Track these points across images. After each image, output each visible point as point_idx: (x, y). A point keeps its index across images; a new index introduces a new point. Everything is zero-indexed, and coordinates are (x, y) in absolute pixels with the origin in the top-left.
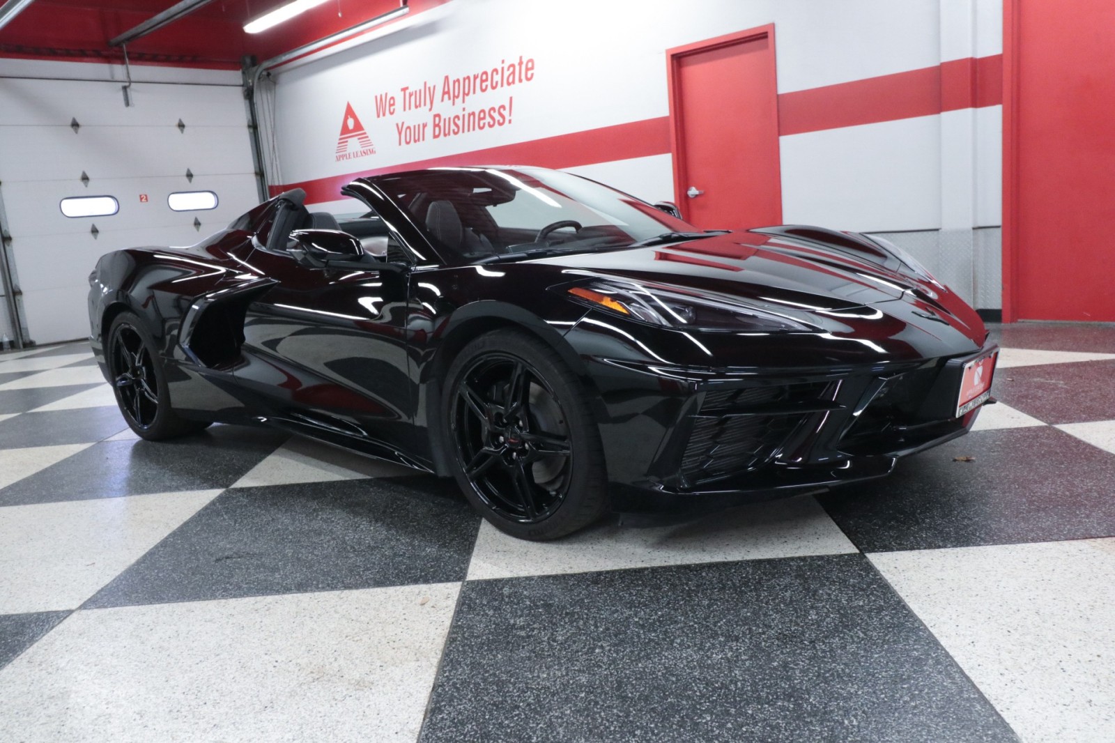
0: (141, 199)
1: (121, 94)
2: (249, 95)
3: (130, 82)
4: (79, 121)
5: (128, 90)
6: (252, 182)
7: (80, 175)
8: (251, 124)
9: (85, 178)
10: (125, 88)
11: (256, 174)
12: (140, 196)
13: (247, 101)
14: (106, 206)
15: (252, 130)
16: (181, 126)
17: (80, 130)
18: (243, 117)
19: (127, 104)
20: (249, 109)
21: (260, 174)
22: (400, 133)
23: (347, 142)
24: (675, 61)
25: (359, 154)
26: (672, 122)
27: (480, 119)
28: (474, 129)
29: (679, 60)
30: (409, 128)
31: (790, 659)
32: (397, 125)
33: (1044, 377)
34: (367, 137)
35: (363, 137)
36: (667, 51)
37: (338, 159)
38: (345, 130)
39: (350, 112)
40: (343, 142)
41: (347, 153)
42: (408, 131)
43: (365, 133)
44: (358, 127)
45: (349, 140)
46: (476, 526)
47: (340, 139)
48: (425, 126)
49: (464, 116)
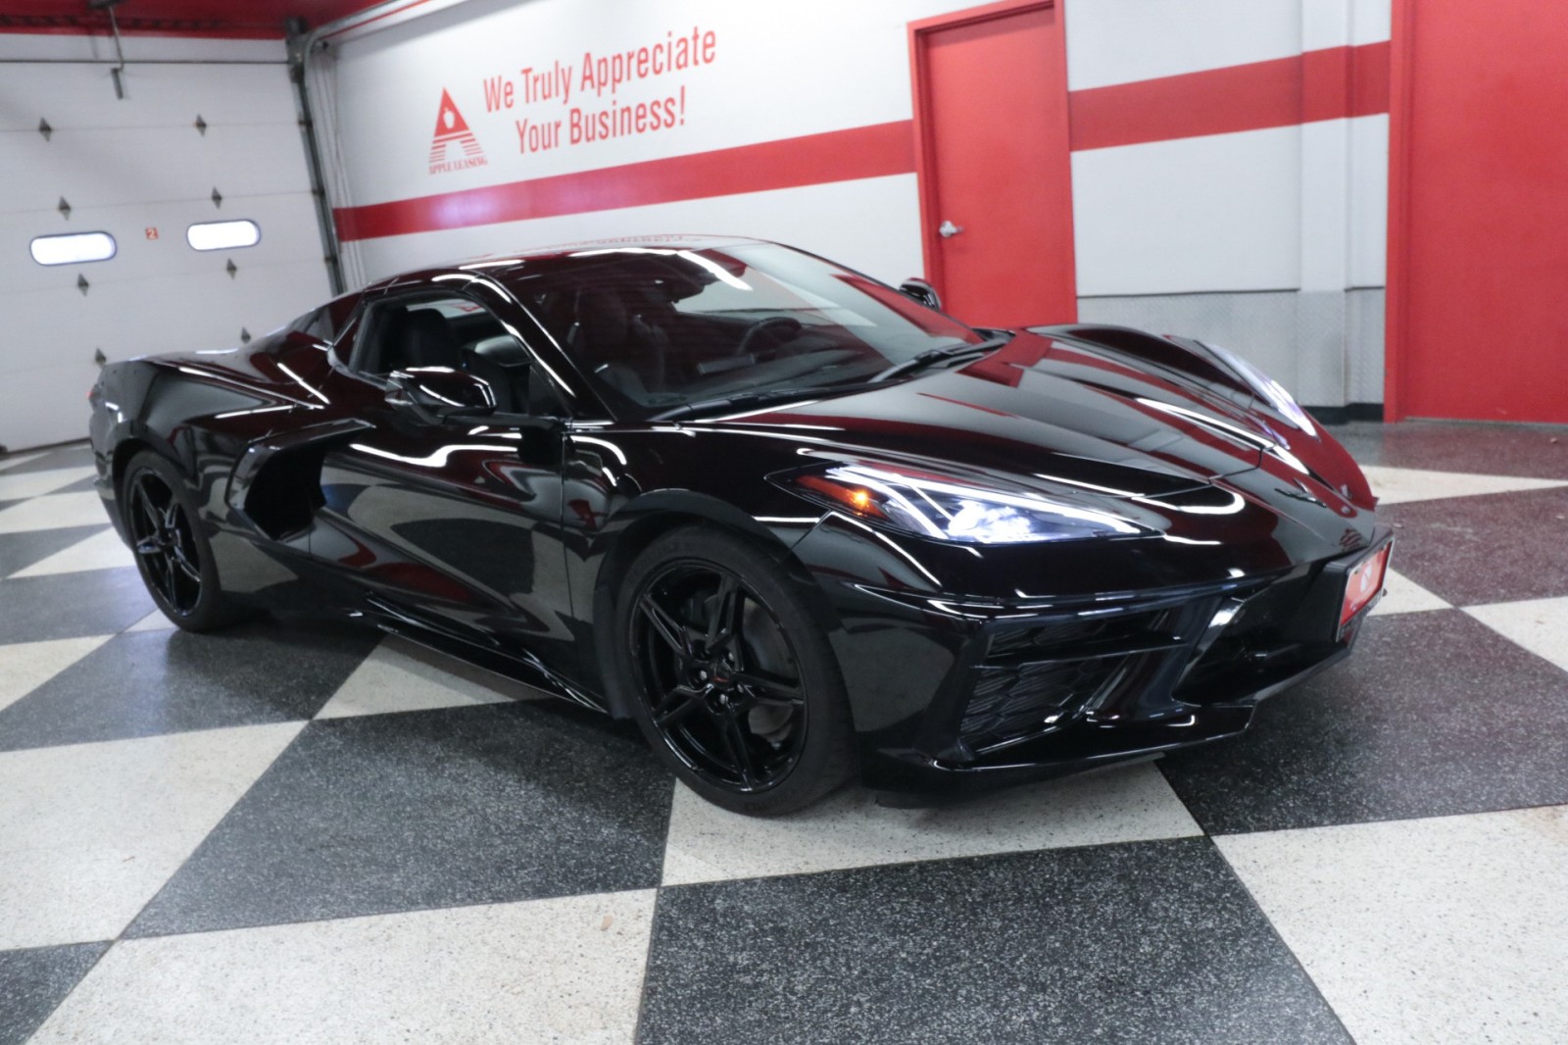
0: (148, 234)
1: (110, 82)
2: (298, 76)
3: (123, 62)
4: (51, 123)
5: (120, 75)
6: (308, 206)
7: (56, 203)
8: (303, 119)
9: (64, 207)
10: (115, 72)
11: (314, 192)
12: (147, 230)
13: (296, 86)
14: (97, 247)
15: (304, 128)
16: (201, 125)
17: (54, 136)
18: (290, 109)
19: (120, 94)
20: (298, 96)
21: (320, 192)
22: (522, 135)
23: (443, 146)
24: (920, 39)
25: (463, 164)
26: (917, 129)
27: (639, 117)
28: (630, 132)
29: (926, 37)
30: (534, 127)
31: (1118, 1023)
32: (518, 123)
33: (1444, 522)
34: (474, 140)
35: (469, 139)
36: (910, 25)
37: (433, 170)
38: (441, 129)
39: (447, 103)
40: (438, 146)
41: (445, 162)
42: (534, 132)
43: (470, 134)
44: (460, 124)
45: (448, 143)
46: (669, 789)
47: (435, 142)
48: (558, 125)
49: (614, 112)
